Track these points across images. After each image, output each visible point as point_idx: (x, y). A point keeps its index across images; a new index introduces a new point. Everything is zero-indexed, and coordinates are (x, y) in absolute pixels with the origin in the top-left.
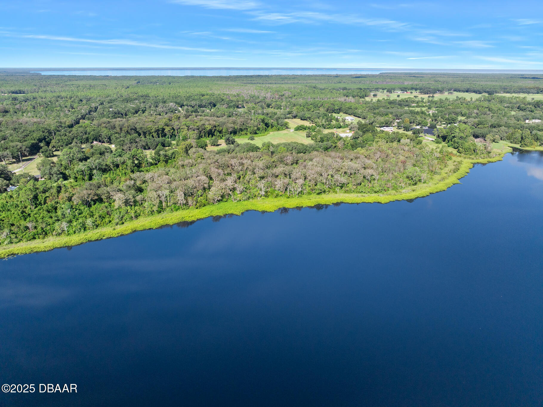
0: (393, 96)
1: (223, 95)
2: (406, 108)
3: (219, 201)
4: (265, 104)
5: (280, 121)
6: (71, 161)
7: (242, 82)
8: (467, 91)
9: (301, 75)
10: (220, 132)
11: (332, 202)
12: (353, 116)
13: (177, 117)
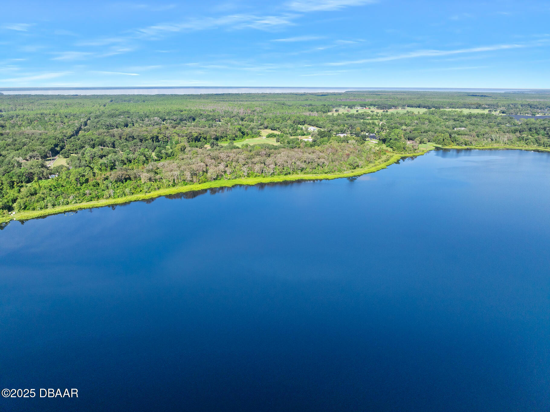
0: (353, 111)
1: (200, 111)
2: (362, 121)
3: (214, 179)
4: (239, 118)
5: (254, 130)
6: (93, 158)
7: (215, 100)
8: (419, 107)
9: (270, 94)
10: (205, 138)
11: (295, 179)
12: (315, 127)
13: (165, 128)
